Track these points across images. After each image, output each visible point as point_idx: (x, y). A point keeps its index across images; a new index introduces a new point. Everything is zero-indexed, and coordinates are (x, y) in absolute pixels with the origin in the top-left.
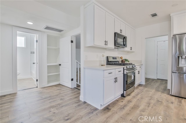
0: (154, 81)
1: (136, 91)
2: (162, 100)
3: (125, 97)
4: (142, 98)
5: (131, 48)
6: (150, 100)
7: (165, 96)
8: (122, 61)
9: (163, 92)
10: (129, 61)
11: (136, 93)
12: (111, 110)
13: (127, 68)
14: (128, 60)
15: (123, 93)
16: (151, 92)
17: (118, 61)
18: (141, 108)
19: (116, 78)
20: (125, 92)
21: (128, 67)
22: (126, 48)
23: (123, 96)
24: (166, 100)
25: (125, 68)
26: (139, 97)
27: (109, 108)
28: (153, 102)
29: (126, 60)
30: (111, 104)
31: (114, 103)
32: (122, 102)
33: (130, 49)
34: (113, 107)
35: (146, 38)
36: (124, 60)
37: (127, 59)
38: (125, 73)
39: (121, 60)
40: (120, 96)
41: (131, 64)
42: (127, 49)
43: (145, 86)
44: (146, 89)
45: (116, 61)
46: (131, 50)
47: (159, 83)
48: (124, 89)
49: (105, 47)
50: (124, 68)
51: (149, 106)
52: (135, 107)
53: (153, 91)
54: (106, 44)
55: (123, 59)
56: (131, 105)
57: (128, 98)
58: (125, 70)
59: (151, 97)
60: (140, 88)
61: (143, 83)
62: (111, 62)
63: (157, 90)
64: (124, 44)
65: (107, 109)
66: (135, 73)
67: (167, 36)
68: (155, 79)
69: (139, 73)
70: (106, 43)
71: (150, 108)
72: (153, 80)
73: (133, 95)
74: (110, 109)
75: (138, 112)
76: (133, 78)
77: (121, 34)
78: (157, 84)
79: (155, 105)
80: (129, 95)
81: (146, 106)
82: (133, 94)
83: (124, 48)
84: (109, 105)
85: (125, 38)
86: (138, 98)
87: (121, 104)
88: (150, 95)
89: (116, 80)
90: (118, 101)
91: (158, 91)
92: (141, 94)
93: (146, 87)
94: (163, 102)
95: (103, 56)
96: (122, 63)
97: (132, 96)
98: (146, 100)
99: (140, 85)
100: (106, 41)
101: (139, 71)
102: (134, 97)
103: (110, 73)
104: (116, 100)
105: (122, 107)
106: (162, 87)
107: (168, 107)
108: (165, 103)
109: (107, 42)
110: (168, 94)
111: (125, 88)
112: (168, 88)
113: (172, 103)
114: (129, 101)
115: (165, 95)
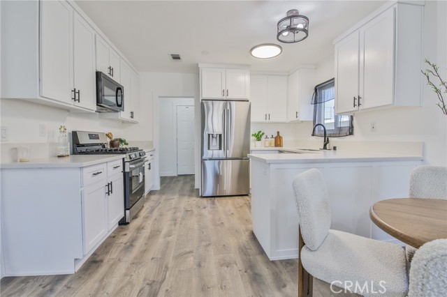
0: (174, 180)
1: (147, 206)
2: (192, 207)
3: (128, 223)
4: (161, 215)
5: (132, 113)
6: (175, 213)
7: (194, 201)
8: (112, 144)
9: (190, 196)
10: (127, 144)
11: (148, 210)
12: (105, 261)
13: (130, 158)
14: (125, 141)
15: (123, 215)
16: (173, 200)
17: (101, 144)
18: (164, 231)
19: (110, 185)
20: (128, 212)
21: (133, 156)
22: (122, 112)
23: (123, 223)
24: (197, 206)
25: (127, 159)
26: (156, 213)
27: (98, 259)
28: (179, 215)
29: (121, 141)
30: (99, 249)
31: (107, 246)
32: (126, 235)
33: (130, 115)
34: (107, 253)
35: (160, 97)
36: (117, 140)
37: (123, 138)
38: (127, 170)
39: (109, 140)
40: (117, 226)
41: (135, 149)
42: (124, 115)
43: (162, 192)
44: (164, 197)
45: (97, 145)
46: (132, 117)
47: (182, 182)
48: (125, 207)
49: (72, 106)
50: (123, 159)
51: (175, 224)
52: (154, 235)
53: (176, 197)
54: (77, 98)
55: (113, 139)
56: (146, 233)
57: (134, 225)
58: (127, 164)
59: (175, 208)
60: (153, 197)
61: (158, 187)
62: (83, 146)
63: (182, 195)
64: (119, 103)
65: (94, 262)
66: (144, 168)
67: (193, 99)
68: (174, 177)
69: (149, 168)
70: (76, 95)
71: (178, 226)
72: (172, 178)
73: (144, 215)
74: (102, 261)
75: (161, 240)
76: (141, 180)
77: (111, 77)
78: (180, 184)
79: (183, 219)
80: (135, 217)
81: (171, 225)
82: (143, 213)
83: (117, 111)
84: (95, 254)
85: (119, 89)
86: (154, 218)
87: (124, 240)
88: (173, 206)
89: (110, 188)
90: (114, 237)
91: (184, 195)
92: (158, 208)
93: (163, 194)
94: (193, 209)
95: (62, 129)
96: (113, 149)
97: (142, 217)
98: (169, 215)
99: (151, 193)
100: (77, 91)
101: (149, 164)
102: (146, 218)
103: (96, 173)
104: (110, 237)
105: (128, 244)
106: (188, 188)
107: (201, 215)
108: (196, 211)
109: (79, 93)
110: (198, 196)
111: (127, 204)
112: (196, 187)
113: (205, 208)
114: (140, 229)
115: (194, 198)
